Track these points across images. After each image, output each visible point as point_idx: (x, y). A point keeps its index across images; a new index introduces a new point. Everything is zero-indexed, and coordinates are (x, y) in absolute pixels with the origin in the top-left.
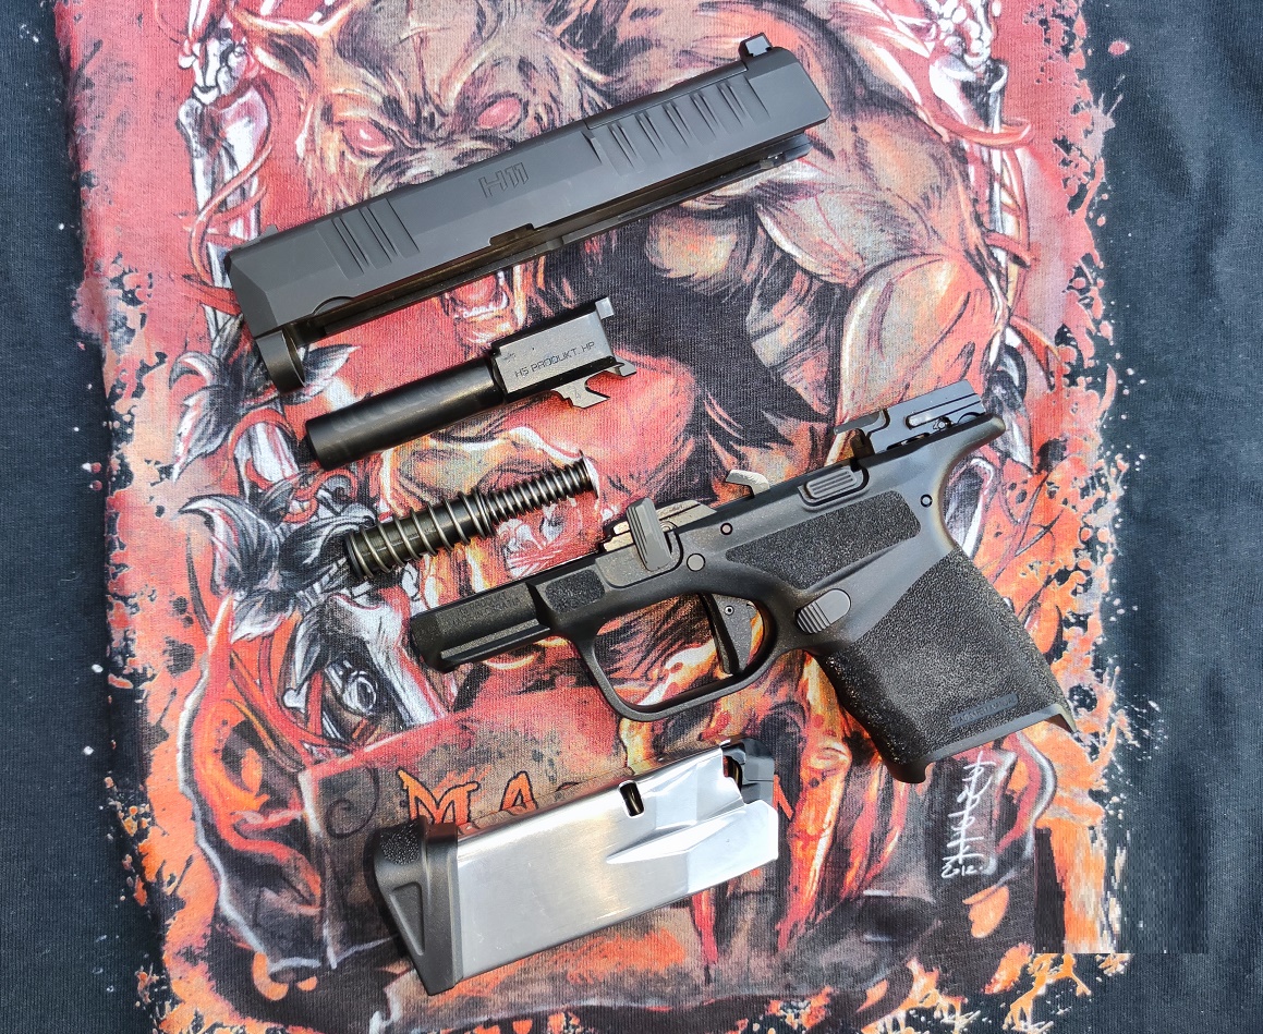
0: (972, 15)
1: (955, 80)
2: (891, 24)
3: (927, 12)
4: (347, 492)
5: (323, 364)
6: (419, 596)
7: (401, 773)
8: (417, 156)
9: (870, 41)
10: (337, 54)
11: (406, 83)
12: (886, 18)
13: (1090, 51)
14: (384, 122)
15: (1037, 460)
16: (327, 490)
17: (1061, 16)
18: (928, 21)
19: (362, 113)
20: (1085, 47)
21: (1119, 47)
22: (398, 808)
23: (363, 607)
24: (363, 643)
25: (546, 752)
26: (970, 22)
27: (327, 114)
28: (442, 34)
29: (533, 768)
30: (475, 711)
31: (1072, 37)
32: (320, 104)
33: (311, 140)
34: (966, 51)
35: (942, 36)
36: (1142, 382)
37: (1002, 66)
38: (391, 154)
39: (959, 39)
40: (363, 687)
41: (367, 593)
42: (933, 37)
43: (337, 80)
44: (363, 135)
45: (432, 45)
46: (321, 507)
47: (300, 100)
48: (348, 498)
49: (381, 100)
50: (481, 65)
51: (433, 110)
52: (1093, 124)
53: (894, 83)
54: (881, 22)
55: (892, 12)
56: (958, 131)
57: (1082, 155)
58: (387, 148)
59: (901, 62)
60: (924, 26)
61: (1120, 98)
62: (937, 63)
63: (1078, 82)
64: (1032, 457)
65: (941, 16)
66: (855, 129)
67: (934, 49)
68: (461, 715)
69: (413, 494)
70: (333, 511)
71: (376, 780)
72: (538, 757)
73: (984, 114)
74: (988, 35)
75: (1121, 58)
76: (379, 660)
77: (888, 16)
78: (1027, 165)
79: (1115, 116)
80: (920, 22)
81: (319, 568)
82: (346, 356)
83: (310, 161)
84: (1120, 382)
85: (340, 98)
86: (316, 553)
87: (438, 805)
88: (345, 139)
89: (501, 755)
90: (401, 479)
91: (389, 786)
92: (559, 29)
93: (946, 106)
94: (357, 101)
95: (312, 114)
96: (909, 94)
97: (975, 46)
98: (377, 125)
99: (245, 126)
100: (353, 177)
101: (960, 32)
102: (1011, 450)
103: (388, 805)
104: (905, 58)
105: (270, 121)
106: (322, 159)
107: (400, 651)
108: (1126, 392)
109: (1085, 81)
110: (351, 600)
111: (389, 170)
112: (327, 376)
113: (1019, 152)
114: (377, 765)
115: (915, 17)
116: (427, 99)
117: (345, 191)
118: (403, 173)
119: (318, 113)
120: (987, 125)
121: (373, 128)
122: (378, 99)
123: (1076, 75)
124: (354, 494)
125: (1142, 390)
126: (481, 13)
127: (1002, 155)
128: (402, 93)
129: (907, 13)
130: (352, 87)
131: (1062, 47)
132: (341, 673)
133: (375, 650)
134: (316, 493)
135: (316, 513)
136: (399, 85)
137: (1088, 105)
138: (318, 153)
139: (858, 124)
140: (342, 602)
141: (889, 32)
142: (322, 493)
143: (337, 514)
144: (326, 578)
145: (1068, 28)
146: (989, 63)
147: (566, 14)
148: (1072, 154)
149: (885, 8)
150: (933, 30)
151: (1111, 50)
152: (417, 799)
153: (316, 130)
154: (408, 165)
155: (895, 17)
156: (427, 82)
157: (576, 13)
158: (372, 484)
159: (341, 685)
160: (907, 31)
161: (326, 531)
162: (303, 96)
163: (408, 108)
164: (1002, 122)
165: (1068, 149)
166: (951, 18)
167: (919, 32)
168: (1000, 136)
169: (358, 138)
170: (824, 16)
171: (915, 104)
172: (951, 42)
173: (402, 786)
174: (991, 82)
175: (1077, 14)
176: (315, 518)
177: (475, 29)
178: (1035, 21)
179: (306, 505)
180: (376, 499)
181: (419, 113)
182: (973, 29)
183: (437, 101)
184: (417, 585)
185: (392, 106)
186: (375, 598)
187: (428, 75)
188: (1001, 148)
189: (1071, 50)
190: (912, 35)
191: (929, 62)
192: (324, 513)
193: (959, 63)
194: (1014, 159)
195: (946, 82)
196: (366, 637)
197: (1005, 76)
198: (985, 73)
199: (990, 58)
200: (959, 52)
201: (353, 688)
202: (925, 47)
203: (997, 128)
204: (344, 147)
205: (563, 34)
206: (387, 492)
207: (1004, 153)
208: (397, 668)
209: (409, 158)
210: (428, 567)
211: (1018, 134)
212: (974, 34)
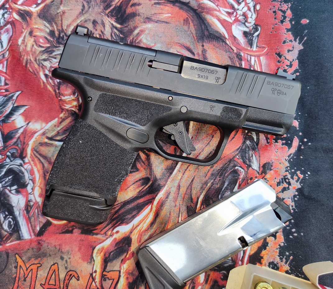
0: (249, 9)
1: (242, 31)
2: (219, 11)
3: (232, 7)
4: (16, 154)
5: (17, 111)
6: (32, 193)
7: (17, 255)
8: (57, 49)
9: (211, 16)
10: (38, 17)
11: (57, 26)
12: (217, 9)
13: (293, 23)
14: (49, 38)
15: (262, 169)
16: (10, 153)
17: (281, 10)
18: (233, 11)
19: (42, 34)
20: (291, 21)
21: (305, 21)
22: (13, 268)
23: (14, 194)
24: (12, 207)
25: (66, 257)
26: (248, 12)
27: (31, 33)
28: (70, 11)
29: (60, 263)
30: (43, 238)
31: (285, 17)
32: (29, 30)
33: (24, 40)
34: (246, 21)
35: (238, 16)
36: (310, 144)
37: (259, 27)
38: (49, 47)
39: (244, 17)
40: (10, 222)
41: (15, 189)
42: (234, 16)
43: (36, 23)
44: (41, 40)
45: (66, 14)
46: (7, 158)
47: (23, 28)
48: (16, 156)
49: (49, 31)
50: (81, 21)
51: (64, 34)
52: (293, 48)
53: (219, 31)
54: (216, 10)
55: (220, 7)
56: (240, 49)
57: (286, 59)
58: (48, 45)
59: (222, 24)
60: (231, 12)
61: (306, 38)
62: (235, 24)
63: (286, 33)
64: (259, 168)
65: (238, 9)
66: (203, 46)
67: (234, 20)
68: (39, 238)
69: (37, 157)
70: (10, 160)
71: (8, 256)
72: (62, 258)
73: (251, 44)
74: (254, 16)
75: (306, 25)
76: (17, 213)
77: (219, 8)
78: (264, 63)
79: (303, 45)
80: (230, 11)
81: (3, 178)
82: (25, 109)
83: (22, 46)
84: (300, 144)
85: (36, 29)
86: (3, 173)
87: (27, 269)
88: (35, 41)
89: (50, 256)
90: (34, 152)
91: (12, 259)
92: (107, 12)
93: (237, 40)
94: (41, 30)
95: (26, 32)
96: (224, 35)
97: (250, 20)
98: (46, 38)
99: (6, 35)
100: (35, 52)
101: (245, 15)
102: (252, 164)
103: (10, 266)
104: (223, 22)
105: (12, 34)
106: (26, 46)
107: (24, 211)
108: (303, 147)
109: (290, 33)
110: (10, 191)
111: (47, 52)
112: (17, 115)
113: (261, 58)
114: (9, 251)
115: (228, 9)
116: (63, 31)
117: (31, 56)
118: (51, 53)
119: (28, 33)
120: (251, 47)
121: (45, 39)
122: (48, 31)
123: (286, 30)
124: (18, 155)
125: (309, 147)
126: (84, 6)
127: (255, 59)
128: (56, 29)
129: (226, 8)
130: (40, 26)
131: (281, 21)
132: (4, 216)
133: (16, 210)
134: (6, 153)
135: (5, 160)
136: (55, 27)
137: (291, 41)
138: (25, 44)
139: (204, 44)
140: (7, 192)
141: (218, 13)
142: (8, 154)
143: (11, 161)
144: (4, 182)
145: (283, 14)
146: (254, 26)
147: (110, 6)
148: (282, 58)
149: (217, 6)
150: (235, 14)
151: (302, 22)
152: (20, 266)
153: (26, 37)
154: (54, 51)
155: (221, 9)
156: (63, 25)
157: (114, 6)
158: (24, 153)
159: (3, 220)
160: (225, 13)
161: (7, 166)
162: (24, 27)
163: (57, 33)
164: (257, 46)
165: (280, 57)
166: (242, 10)
167: (229, 14)
168: (256, 51)
169: (39, 42)
170: (196, 8)
171: (226, 38)
172: (241, 18)
173: (16, 260)
174: (254, 32)
175: (287, 9)
176: (5, 162)
177: (81, 11)
178: (271, 12)
179: (3, 157)
180: (25, 157)
181: (59, 35)
182: (249, 14)
183: (65, 32)
184: (32, 189)
185: (52, 33)
186: (18, 192)
187: (63, 24)
188: (255, 56)
189: (284, 22)
190: (226, 15)
191: (232, 24)
192: (8, 160)
193: (243, 25)
194: (259, 61)
195: (238, 31)
196: (14, 205)
197: (259, 30)
198: (253, 29)
199: (254, 24)
200: (244, 22)
201: (7, 222)
202: (231, 19)
203: (255, 48)
204: (34, 43)
205: (108, 13)
206: (29, 155)
207: (256, 58)
208: (22, 217)
209: (55, 49)
210: (37, 183)
211: (263, 51)
212: (249, 16)
